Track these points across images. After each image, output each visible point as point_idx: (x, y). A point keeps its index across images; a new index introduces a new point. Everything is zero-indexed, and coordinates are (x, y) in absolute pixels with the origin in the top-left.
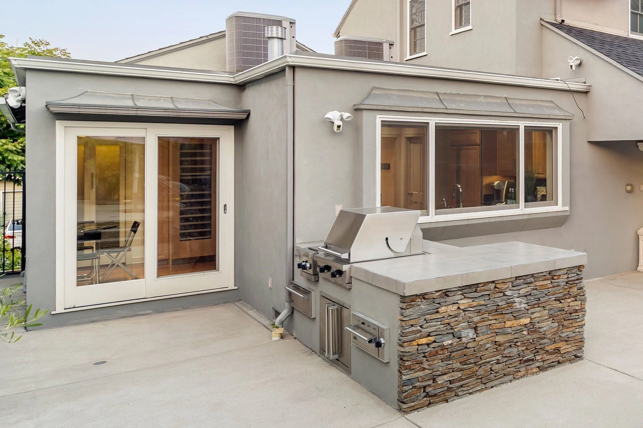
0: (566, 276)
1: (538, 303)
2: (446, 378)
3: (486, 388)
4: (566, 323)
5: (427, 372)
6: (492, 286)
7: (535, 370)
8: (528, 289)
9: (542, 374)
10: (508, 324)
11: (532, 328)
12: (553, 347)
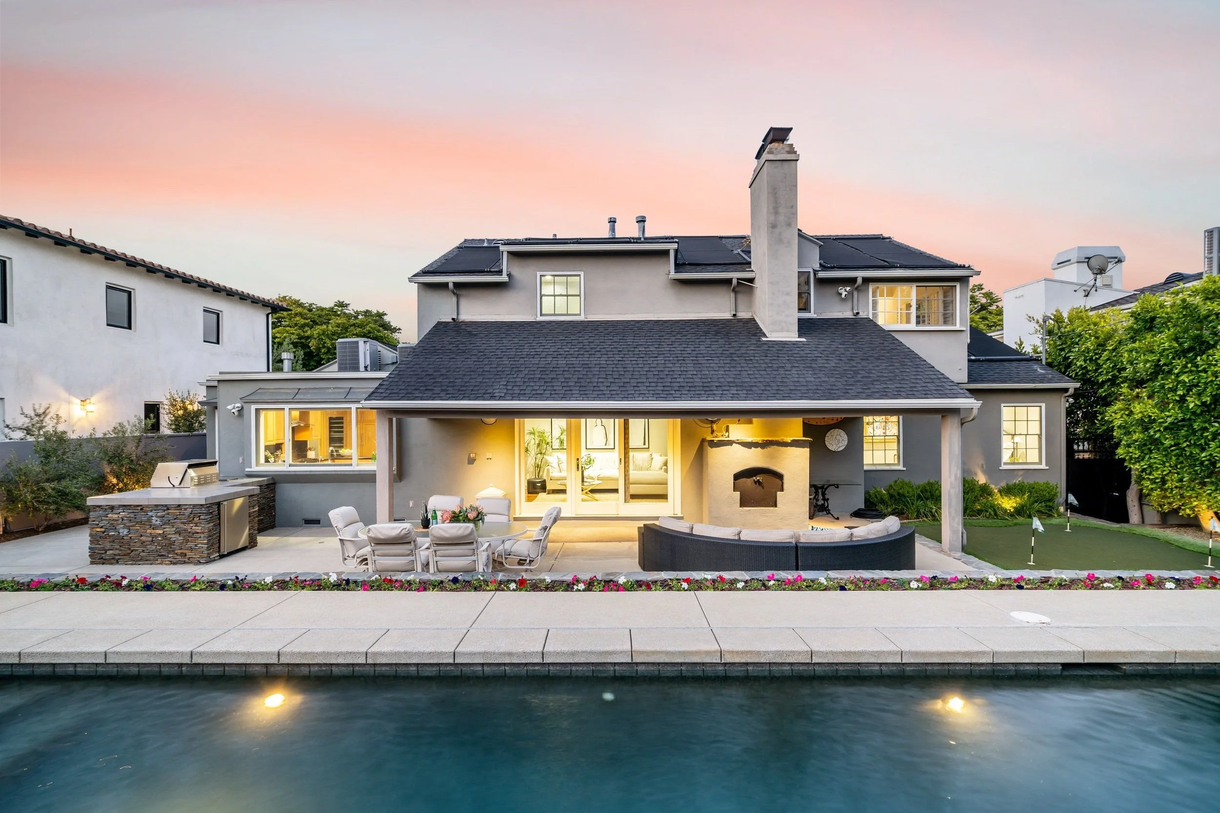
0: (191, 510)
1: (168, 523)
2: (111, 552)
3: (135, 564)
4: (190, 539)
5: (102, 546)
6: (139, 508)
7: (167, 562)
8: (164, 513)
9: (172, 566)
10: (149, 531)
11: (164, 536)
12: (180, 551)
